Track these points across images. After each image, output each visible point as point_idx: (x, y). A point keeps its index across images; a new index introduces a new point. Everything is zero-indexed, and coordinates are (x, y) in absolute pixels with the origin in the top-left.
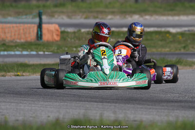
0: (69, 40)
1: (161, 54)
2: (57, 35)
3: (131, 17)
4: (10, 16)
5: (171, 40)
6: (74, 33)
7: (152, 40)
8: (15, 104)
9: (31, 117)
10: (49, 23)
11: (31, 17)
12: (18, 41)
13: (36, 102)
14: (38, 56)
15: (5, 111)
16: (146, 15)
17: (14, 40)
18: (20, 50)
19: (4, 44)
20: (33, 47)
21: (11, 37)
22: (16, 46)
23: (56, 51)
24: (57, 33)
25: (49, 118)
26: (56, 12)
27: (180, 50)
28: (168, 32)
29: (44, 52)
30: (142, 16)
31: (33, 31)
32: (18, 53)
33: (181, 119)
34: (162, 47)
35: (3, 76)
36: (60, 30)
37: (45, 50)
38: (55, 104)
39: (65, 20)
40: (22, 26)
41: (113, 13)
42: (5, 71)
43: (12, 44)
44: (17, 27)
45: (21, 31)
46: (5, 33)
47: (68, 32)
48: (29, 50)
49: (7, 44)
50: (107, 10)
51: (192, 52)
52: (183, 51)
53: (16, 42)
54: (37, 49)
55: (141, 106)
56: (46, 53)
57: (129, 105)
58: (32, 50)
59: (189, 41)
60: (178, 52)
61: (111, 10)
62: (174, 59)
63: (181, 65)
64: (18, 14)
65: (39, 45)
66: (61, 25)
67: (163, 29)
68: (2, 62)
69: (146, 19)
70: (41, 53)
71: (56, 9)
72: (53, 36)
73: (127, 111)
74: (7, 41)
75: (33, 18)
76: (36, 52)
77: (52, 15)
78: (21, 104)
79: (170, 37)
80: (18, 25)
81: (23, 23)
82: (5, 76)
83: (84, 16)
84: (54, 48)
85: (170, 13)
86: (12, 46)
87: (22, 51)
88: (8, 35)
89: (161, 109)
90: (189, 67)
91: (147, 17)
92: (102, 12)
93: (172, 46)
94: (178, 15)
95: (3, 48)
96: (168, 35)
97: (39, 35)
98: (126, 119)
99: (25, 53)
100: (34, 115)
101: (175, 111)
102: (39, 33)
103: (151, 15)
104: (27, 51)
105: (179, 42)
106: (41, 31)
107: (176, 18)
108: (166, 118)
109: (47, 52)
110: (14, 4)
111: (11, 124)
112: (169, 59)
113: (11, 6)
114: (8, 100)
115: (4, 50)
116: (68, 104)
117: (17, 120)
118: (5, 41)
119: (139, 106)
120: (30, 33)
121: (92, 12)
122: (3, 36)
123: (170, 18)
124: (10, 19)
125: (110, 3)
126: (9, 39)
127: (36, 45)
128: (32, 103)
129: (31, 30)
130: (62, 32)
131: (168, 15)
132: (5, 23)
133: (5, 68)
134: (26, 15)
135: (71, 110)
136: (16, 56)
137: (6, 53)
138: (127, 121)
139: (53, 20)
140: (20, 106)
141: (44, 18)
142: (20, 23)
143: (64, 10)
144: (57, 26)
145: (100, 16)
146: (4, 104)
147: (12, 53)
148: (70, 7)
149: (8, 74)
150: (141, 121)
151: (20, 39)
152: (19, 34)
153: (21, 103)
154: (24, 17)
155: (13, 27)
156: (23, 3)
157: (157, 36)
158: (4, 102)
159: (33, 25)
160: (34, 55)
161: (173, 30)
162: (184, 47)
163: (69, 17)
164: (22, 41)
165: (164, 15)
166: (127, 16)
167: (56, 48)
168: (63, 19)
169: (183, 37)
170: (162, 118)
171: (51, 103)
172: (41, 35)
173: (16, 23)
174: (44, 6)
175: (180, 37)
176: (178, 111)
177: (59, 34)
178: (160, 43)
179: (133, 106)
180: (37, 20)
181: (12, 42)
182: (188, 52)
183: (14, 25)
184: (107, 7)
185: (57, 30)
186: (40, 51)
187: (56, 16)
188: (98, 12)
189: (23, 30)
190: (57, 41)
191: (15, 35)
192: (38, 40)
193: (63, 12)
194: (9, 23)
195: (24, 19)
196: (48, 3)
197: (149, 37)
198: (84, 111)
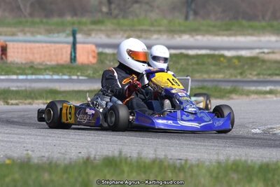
0: (107, 62)
1: (213, 81)
2: (94, 57)
3: (180, 37)
4: (40, 34)
5: (226, 64)
6: (114, 54)
7: (203, 64)
8: (41, 137)
9: (59, 153)
10: (84, 43)
11: (64, 35)
12: (48, 63)
13: (66, 136)
14: (70, 81)
15: (29, 145)
16: (197, 35)
17: (44, 61)
18: (51, 73)
19: (32, 67)
20: (65, 71)
21: (41, 58)
22: (45, 70)
23: (91, 75)
24: (93, 54)
25: (80, 155)
26: (93, 30)
27: (236, 77)
28: (223, 56)
29: (78, 76)
30: (193, 36)
31: (66, 52)
32: (48, 77)
33: (232, 158)
34: (215, 72)
35: (30, 104)
36: (97, 51)
37: (79, 74)
38: (88, 138)
39: (103, 39)
40: (53, 46)
41: (159, 32)
42: (32, 98)
43: (41, 67)
44: (47, 47)
45: (53, 52)
46: (33, 54)
47: (106, 54)
48: (61, 74)
49: (36, 67)
50: (152, 29)
51: (249, 80)
52: (239, 78)
53: (46, 65)
54: (70, 72)
55: (188, 142)
56: (81, 78)
57: (174, 141)
58: (64, 74)
59: (246, 67)
60: (233, 79)
61: (157, 28)
62: (229, 88)
63: (236, 94)
64: (49, 32)
65: (73, 68)
66: (98, 46)
67: (217, 53)
68: (30, 87)
69: (198, 40)
70: (75, 77)
71: (93, 27)
72: (88, 58)
73: (172, 148)
74: (36, 63)
75: (66, 37)
76: (69, 76)
77: (88, 34)
78: (49, 138)
79: (225, 61)
80: (48, 45)
81: (54, 42)
82: (32, 104)
83: (126, 35)
84: (90, 72)
85: (226, 32)
86: (41, 69)
87: (52, 75)
88: (37, 56)
89: (211, 146)
90: (245, 97)
91: (199, 37)
92: (146, 31)
93: (227, 72)
94: (235, 35)
95: (30, 72)
96: (222, 59)
97: (73, 57)
98: (170, 157)
99: (56, 77)
100: (63, 151)
101: (227, 149)
102: (73, 54)
103: (203, 35)
104: (58, 74)
105: (235, 68)
106: (75, 53)
107: (233, 39)
108: (215, 157)
109: (81, 76)
110: (45, 20)
111: (36, 161)
112: (223, 87)
113: (42, 22)
114: (34, 133)
115: (32, 74)
116: (104, 138)
117: (44, 157)
118: (33, 63)
119: (185, 142)
120: (62, 54)
121: (134, 31)
122: (31, 57)
123: (226, 39)
124: (39, 37)
125: (156, 20)
126: (38, 61)
127: (69, 68)
128: (62, 136)
129: (64, 51)
130: (100, 54)
131: (223, 35)
132: (34, 42)
133: (33, 95)
134: (58, 32)
135: (106, 145)
136: (45, 80)
137: (34, 77)
138: (171, 159)
139: (90, 39)
140: (48, 140)
141: (79, 37)
142: (50, 42)
143: (103, 28)
144: (93, 47)
145: (144, 35)
146: (28, 137)
147: (41, 77)
148: (109, 25)
149: (36, 101)
150: (186, 160)
151: (51, 61)
152: (50, 55)
153: (48, 136)
154: (56, 35)
155: (43, 47)
156: (55, 20)
157: (210, 60)
158: (29, 134)
159: (66, 45)
160: (65, 80)
161: (228, 54)
162: (241, 74)
163: (108, 36)
164: (54, 63)
165: (218, 35)
166: (176, 36)
167: (92, 72)
168: (101, 38)
169: (239, 61)
170: (212, 156)
171: (83, 137)
172: (75, 57)
173: (46, 42)
174: (80, 23)
175: (236, 61)
176: (230, 149)
177: (96, 55)
178: (213, 68)
179: (178, 142)
180: (71, 39)
181: (41, 64)
182: (245, 79)
183: (44, 45)
184: (152, 25)
185: (94, 51)
186: (73, 75)
187: (93, 35)
188: (142, 31)
189: (55, 50)
190: (94, 64)
191: (45, 56)
192: (71, 62)
193: (101, 30)
194: (38, 42)
195: (55, 37)
196: (84, 20)
197: (200, 61)
198: (121, 147)
